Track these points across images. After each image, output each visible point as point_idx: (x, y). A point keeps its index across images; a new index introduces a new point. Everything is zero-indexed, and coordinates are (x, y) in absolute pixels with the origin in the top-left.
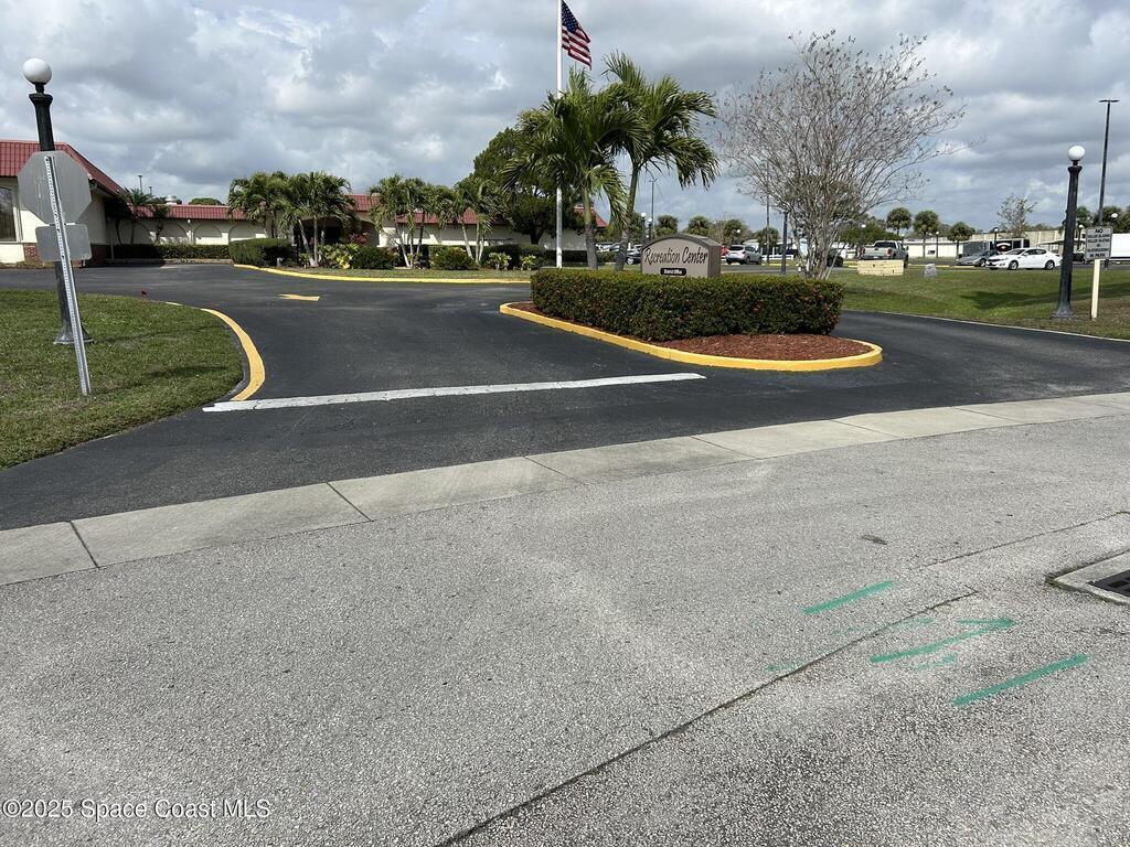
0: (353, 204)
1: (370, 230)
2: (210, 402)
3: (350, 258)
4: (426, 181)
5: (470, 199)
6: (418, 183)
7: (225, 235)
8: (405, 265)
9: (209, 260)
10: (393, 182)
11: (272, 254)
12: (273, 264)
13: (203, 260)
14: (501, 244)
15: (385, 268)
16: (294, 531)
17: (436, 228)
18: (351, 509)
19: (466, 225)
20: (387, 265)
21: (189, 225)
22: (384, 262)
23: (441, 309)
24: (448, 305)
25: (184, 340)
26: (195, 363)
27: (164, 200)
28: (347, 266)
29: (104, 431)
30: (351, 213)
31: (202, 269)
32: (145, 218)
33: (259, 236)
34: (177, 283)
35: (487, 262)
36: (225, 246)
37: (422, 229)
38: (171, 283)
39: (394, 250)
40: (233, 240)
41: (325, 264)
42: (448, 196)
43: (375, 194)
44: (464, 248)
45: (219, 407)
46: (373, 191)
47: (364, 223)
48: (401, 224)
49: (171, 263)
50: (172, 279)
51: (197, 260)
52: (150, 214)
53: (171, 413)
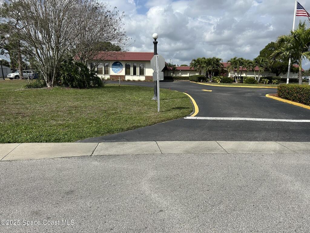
0: (223, 65)
1: (226, 72)
2: (186, 116)
3: (220, 80)
4: (244, 58)
5: (258, 63)
6: (242, 59)
7: (188, 74)
8: (235, 82)
9: (184, 80)
10: (235, 59)
11: (200, 79)
12: (200, 82)
13: (182, 80)
14: (266, 76)
15: (230, 83)
16: (207, 153)
17: (246, 72)
18: (223, 150)
19: (255, 71)
20: (231, 82)
21: (180, 72)
22: (230, 81)
23: (247, 95)
24: (249, 94)
25: (179, 100)
26: (182, 106)
27: (175, 65)
28: (219, 82)
29: (162, 121)
30: (222, 68)
31: (182, 82)
32: (171, 70)
33: (197, 74)
34: (177, 86)
35: (261, 81)
36: (188, 77)
37: (241, 72)
38: (175, 86)
39: (233, 78)
40: (190, 75)
41: (214, 81)
42: (251, 63)
43: (229, 62)
44: (254, 77)
45: (188, 118)
46: (228, 61)
47: (225, 71)
48: (235, 71)
49: (175, 81)
50: (175, 85)
51: (181, 80)
52: (172, 69)
53: (177, 118)
